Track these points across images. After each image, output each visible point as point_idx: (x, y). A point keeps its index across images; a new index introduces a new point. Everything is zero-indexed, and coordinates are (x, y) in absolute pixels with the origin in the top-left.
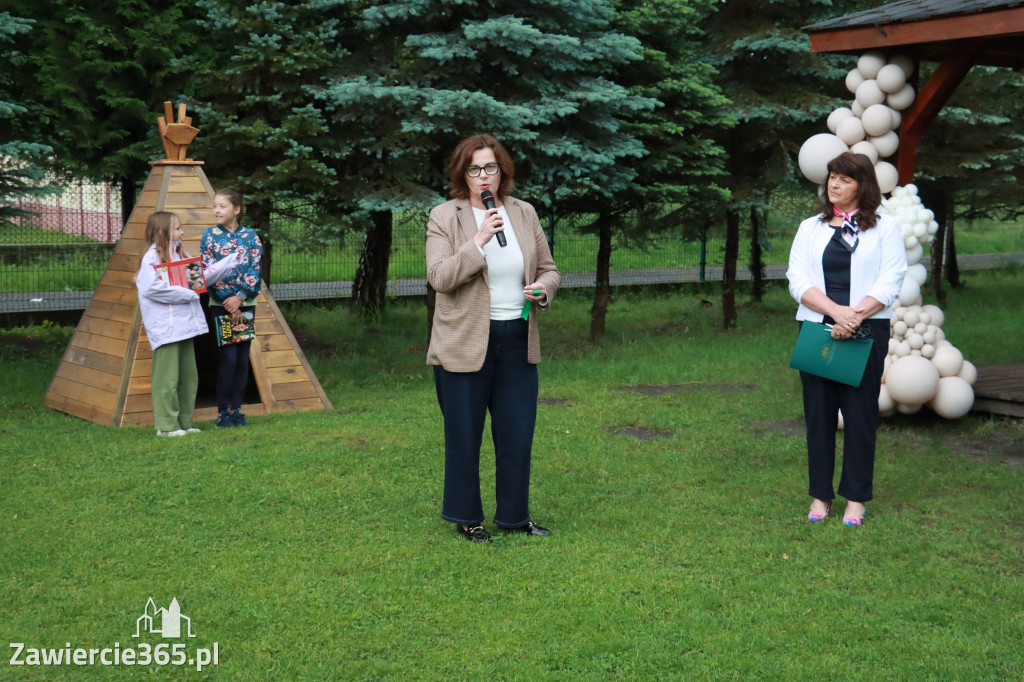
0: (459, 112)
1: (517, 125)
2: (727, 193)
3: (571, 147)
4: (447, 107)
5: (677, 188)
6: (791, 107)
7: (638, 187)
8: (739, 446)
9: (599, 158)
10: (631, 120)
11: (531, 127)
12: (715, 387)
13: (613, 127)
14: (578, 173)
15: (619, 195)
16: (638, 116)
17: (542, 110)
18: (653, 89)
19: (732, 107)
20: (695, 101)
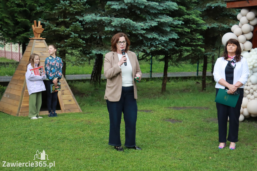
0: (122, 25)
1: (139, 29)
2: (203, 50)
3: (155, 35)
4: (118, 23)
5: (188, 48)
6: (223, 24)
7: (176, 48)
8: (202, 125)
9: (164, 39)
10: (174, 27)
11: (143, 29)
12: (196, 108)
13: (168, 29)
14: (157, 43)
15: (170, 50)
16: (176, 26)
17: (147, 24)
18: (181, 18)
19: (206, 24)
20: (194, 22)
